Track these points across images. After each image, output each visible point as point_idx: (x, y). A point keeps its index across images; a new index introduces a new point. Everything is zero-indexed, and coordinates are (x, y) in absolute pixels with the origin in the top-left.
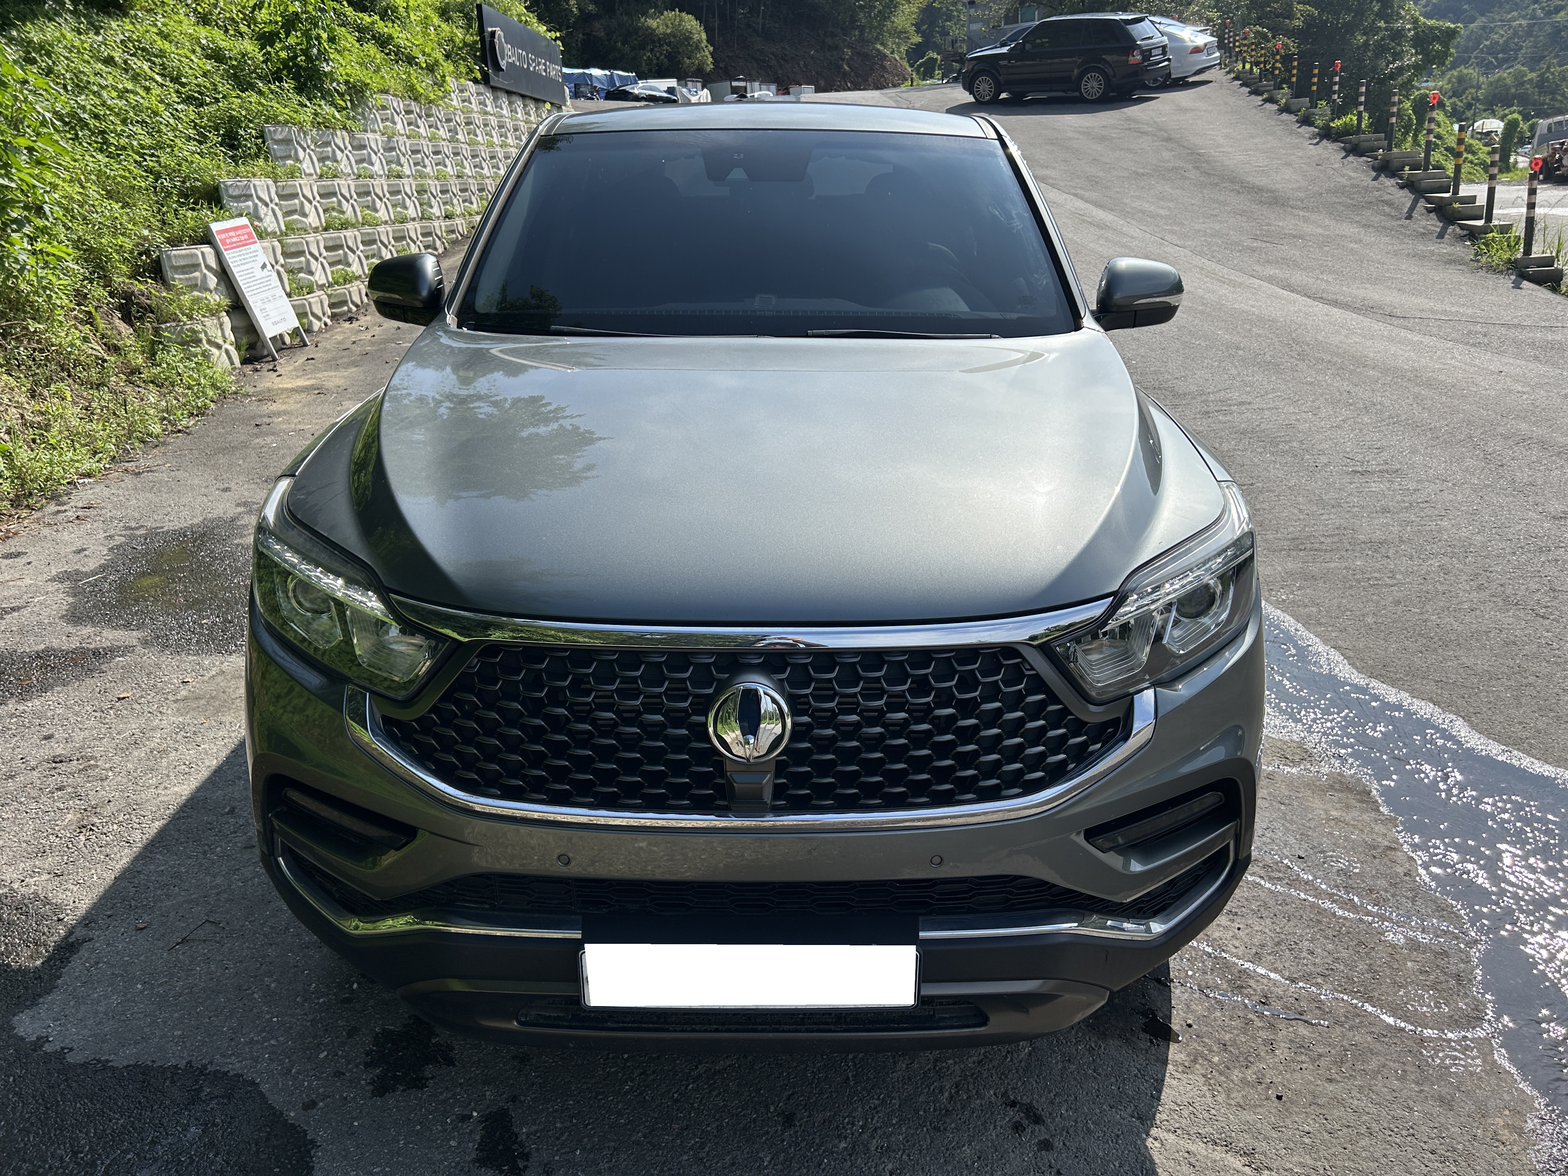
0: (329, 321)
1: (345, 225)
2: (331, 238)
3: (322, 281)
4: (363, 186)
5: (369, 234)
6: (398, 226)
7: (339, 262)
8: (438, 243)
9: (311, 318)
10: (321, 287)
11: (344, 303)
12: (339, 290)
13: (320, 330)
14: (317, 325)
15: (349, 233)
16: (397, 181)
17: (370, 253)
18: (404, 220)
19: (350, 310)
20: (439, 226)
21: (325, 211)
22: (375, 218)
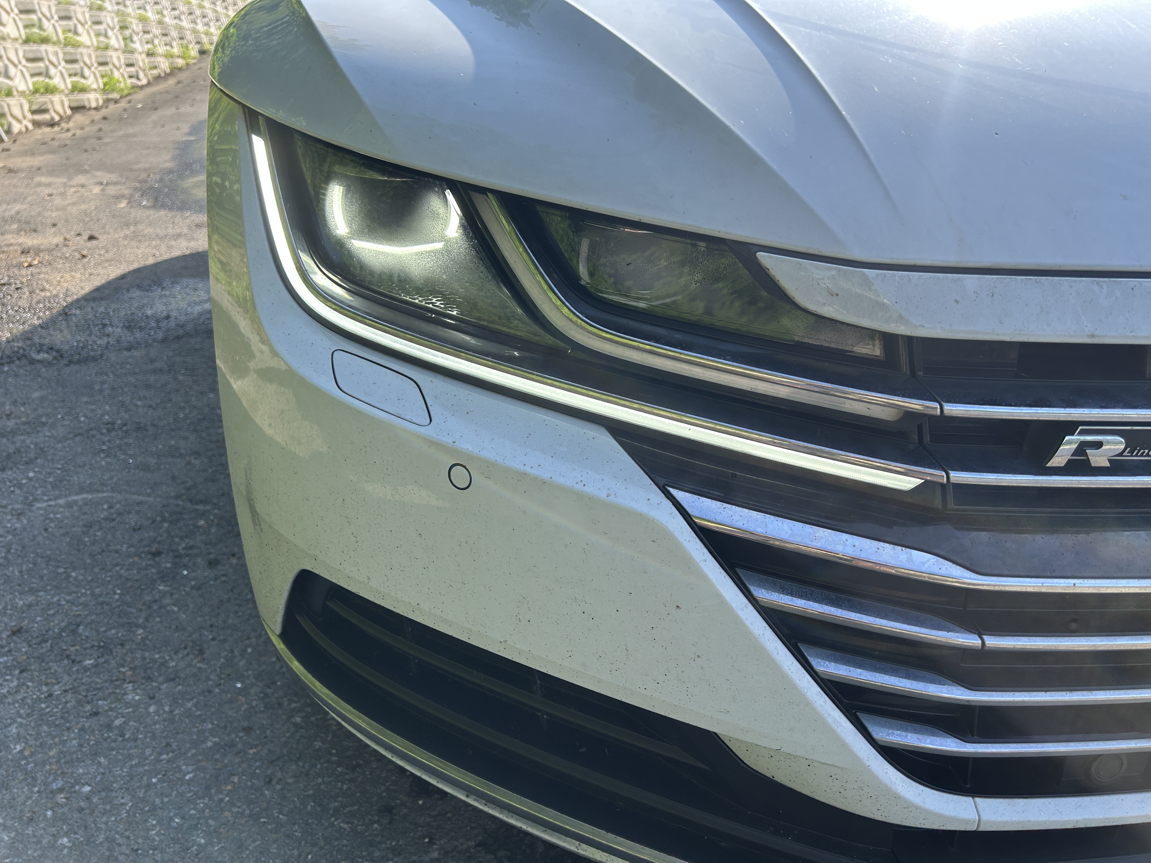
0: (30, 126)
1: (45, 40)
2: (31, 51)
3: (22, 87)
4: (65, 10)
5: (71, 54)
6: (99, 52)
7: (39, 74)
8: (141, 75)
9: (10, 119)
10: (22, 94)
11: (45, 111)
12: (40, 99)
13: (20, 133)
14: (16, 128)
15: (50, 48)
16: (98, 13)
17: (73, 72)
18: (107, 48)
19: (52, 119)
20: (141, 59)
21: (26, 27)
22: (77, 42)
